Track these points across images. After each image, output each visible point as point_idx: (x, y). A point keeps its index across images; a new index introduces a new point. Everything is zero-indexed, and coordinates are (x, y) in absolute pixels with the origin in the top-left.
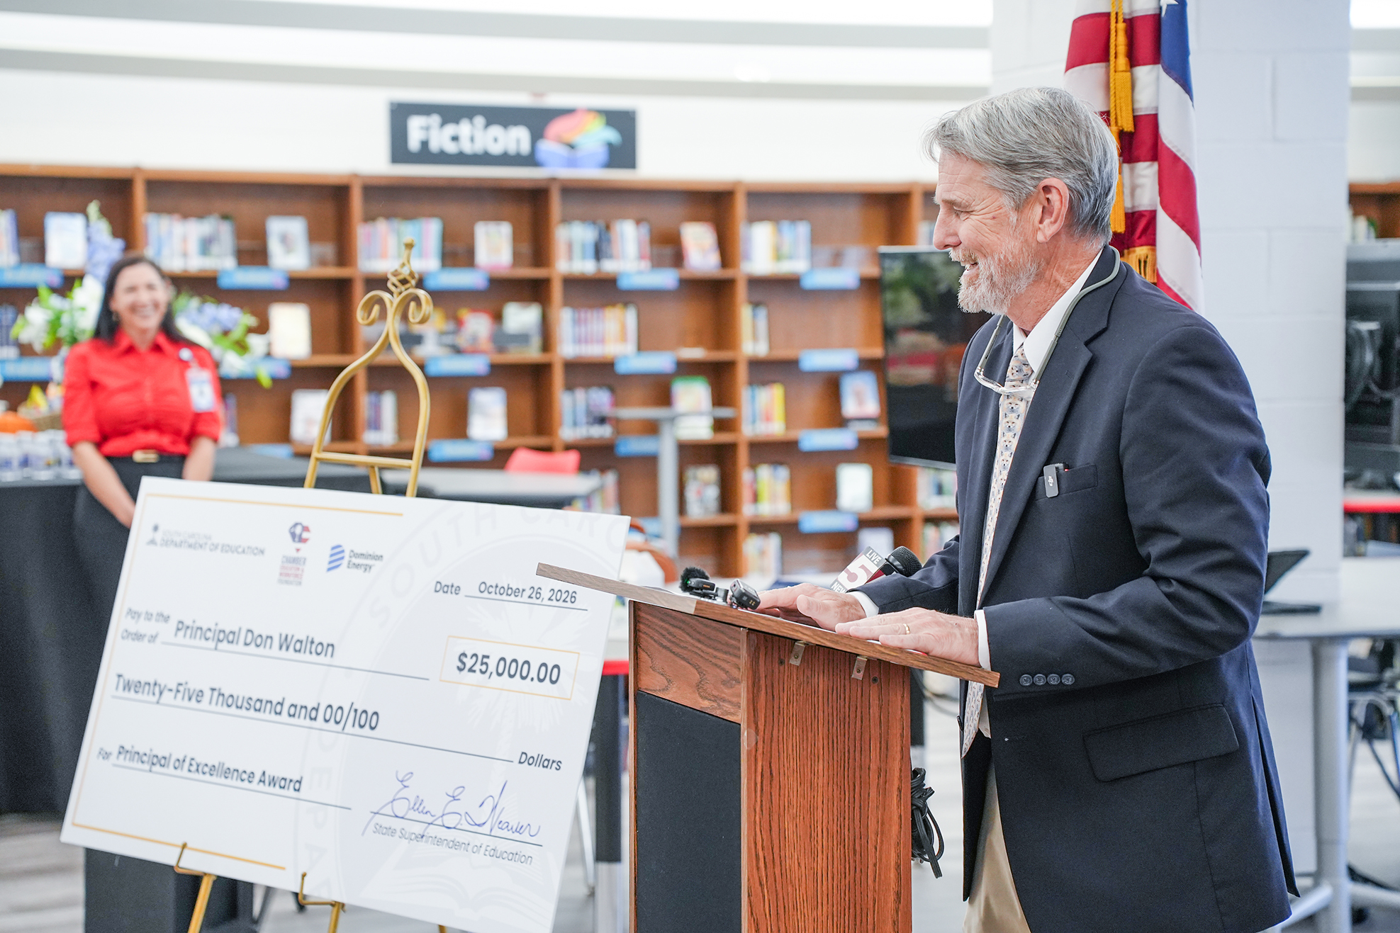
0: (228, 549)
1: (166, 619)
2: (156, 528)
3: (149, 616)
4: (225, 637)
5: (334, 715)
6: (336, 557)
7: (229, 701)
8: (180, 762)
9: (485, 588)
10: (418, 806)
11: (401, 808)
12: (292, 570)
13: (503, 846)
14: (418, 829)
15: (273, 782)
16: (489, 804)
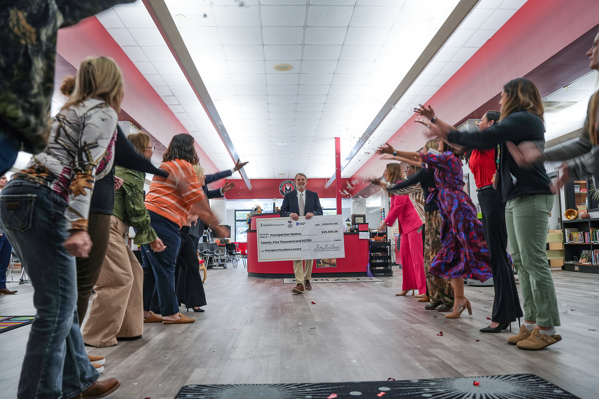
0: (277, 225)
1: (268, 234)
2: (261, 224)
3: (264, 235)
4: (279, 235)
5: (303, 241)
6: (297, 224)
7: (284, 242)
8: (278, 250)
9: (323, 224)
10: (321, 248)
11: (318, 248)
12: (290, 226)
13: (335, 249)
14: (322, 250)
15: (296, 249)
16: (332, 246)
